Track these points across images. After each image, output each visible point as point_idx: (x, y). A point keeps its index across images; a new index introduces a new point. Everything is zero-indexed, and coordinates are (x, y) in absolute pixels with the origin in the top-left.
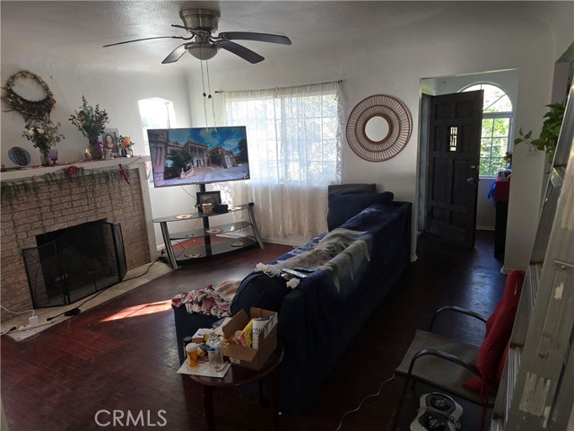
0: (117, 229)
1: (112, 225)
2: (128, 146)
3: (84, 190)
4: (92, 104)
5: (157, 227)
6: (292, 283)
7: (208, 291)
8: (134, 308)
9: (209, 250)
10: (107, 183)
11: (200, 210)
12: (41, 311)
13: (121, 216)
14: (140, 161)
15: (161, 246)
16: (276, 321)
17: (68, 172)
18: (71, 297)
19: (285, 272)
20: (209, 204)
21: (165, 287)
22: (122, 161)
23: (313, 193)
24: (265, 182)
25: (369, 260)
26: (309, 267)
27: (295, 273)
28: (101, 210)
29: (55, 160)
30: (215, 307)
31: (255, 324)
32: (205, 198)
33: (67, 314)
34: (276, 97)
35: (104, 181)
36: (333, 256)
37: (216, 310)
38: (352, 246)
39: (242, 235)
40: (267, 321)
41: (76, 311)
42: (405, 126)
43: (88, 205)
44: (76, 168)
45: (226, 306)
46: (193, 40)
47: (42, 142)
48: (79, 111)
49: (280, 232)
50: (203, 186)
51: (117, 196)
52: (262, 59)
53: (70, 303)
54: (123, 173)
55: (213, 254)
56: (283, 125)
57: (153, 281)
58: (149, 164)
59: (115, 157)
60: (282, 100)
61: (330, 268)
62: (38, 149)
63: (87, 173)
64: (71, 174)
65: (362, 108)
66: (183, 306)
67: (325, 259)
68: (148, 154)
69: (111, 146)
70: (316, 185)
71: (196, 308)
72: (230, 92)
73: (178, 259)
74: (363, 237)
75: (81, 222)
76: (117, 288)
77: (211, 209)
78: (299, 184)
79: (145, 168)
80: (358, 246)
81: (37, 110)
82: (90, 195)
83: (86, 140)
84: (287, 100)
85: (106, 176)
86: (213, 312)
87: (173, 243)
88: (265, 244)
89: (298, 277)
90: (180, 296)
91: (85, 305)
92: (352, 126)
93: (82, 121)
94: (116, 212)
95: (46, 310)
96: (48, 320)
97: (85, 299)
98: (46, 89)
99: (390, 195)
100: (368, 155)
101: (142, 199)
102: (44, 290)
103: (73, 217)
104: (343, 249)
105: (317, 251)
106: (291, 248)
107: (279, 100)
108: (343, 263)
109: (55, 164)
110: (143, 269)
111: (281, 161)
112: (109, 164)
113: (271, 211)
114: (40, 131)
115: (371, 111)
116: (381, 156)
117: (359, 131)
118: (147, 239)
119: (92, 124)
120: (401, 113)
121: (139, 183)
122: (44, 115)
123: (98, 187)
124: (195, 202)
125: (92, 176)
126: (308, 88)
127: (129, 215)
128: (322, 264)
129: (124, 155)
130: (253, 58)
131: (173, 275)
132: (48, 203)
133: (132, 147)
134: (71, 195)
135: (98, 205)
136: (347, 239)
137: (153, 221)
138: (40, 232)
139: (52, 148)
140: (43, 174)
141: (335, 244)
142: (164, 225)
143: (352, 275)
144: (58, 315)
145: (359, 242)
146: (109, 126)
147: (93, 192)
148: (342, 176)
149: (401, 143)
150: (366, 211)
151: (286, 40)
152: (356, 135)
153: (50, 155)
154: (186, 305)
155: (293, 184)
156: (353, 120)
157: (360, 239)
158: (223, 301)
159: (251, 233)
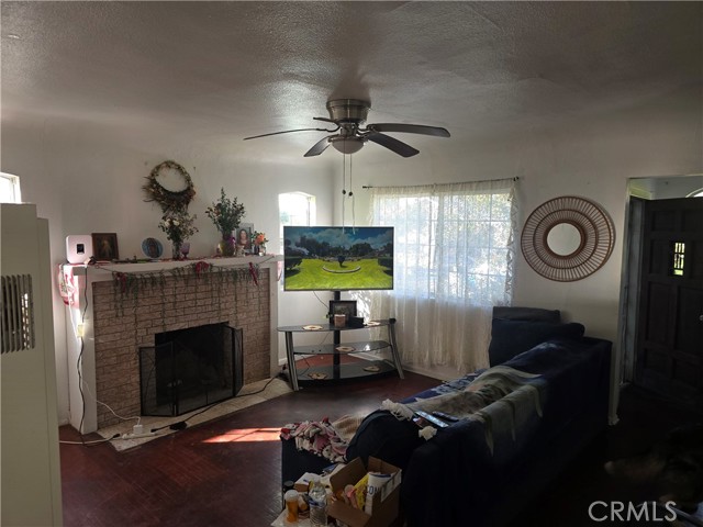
0: (238, 335)
1: (233, 329)
2: (262, 243)
3: (210, 288)
4: (230, 197)
5: (282, 336)
6: (426, 433)
7: (323, 425)
8: (244, 431)
9: (337, 372)
10: (234, 283)
11: (332, 321)
12: (148, 420)
13: (243, 320)
14: (272, 260)
15: (283, 360)
16: (398, 480)
17: (196, 268)
18: (180, 407)
19: (419, 416)
20: (343, 315)
21: (282, 411)
22: (254, 259)
23: (472, 314)
24: (412, 294)
25: (540, 414)
26: (452, 415)
27: (434, 419)
28: (223, 313)
29: (186, 253)
30: (328, 447)
31: (370, 480)
32: (339, 307)
33: (172, 427)
34: (433, 194)
35: (231, 280)
36: (487, 403)
37: (330, 451)
38: (515, 393)
39: (378, 357)
40: (387, 479)
41: (181, 426)
42: (604, 238)
43: (212, 305)
44: (205, 264)
45: (342, 448)
46: (339, 132)
47: (176, 234)
48: (216, 203)
49: (426, 360)
50: (337, 293)
51: (244, 297)
52: (417, 152)
53: (178, 415)
54: (252, 272)
55: (342, 377)
56: (440, 229)
57: (269, 401)
58: (281, 264)
59: (247, 254)
60: (441, 198)
61: (480, 419)
62: (171, 241)
63: (216, 270)
64: (200, 270)
65: (543, 212)
66: (293, 439)
67: (477, 406)
68: (282, 252)
69: (244, 242)
70: (477, 304)
71: (306, 445)
72: (380, 188)
73: (301, 378)
74: (533, 382)
75: (202, 323)
76: (229, 404)
77: (343, 322)
78: (455, 301)
79: (276, 268)
80: (524, 393)
81: (176, 201)
82: (215, 294)
83: (220, 234)
84: (447, 199)
85: (235, 274)
86: (325, 454)
87: (297, 357)
88: (405, 372)
89: (435, 426)
90: (290, 426)
91: (193, 420)
92: (529, 234)
93: (218, 214)
94: (239, 316)
95: (154, 418)
96: (153, 431)
97: (194, 413)
98: (188, 179)
99: (579, 328)
100: (550, 271)
101: (269, 304)
102: (155, 396)
103: (195, 317)
104: (504, 395)
105: (466, 393)
106: (438, 382)
107: (437, 198)
108: (500, 413)
109: (186, 258)
110: (260, 385)
111: (434, 270)
112: (239, 261)
113: (416, 331)
114: (176, 223)
115: (557, 216)
116: (569, 274)
117: (539, 241)
118: (269, 350)
119: (227, 218)
120: (599, 220)
121: (269, 285)
122: (181, 206)
123: (224, 286)
124: (327, 311)
125: (220, 274)
126: (474, 185)
127: (253, 320)
128: (470, 412)
129: (257, 253)
130: (405, 151)
131: (291, 398)
132: (172, 300)
133: (266, 245)
134: (196, 292)
135: (222, 306)
136: (511, 382)
137: (278, 330)
138: (160, 330)
139: (185, 241)
140: (171, 268)
141: (493, 387)
142: (289, 335)
143: (513, 432)
144: (162, 426)
145: (526, 387)
146: (244, 221)
147: (219, 291)
148: (513, 296)
149: (598, 258)
150: (542, 346)
151: (444, 132)
152: (534, 245)
153: (182, 248)
154: (296, 439)
155: (446, 300)
156: (532, 227)
157: (529, 384)
158: (339, 441)
159: (389, 357)
